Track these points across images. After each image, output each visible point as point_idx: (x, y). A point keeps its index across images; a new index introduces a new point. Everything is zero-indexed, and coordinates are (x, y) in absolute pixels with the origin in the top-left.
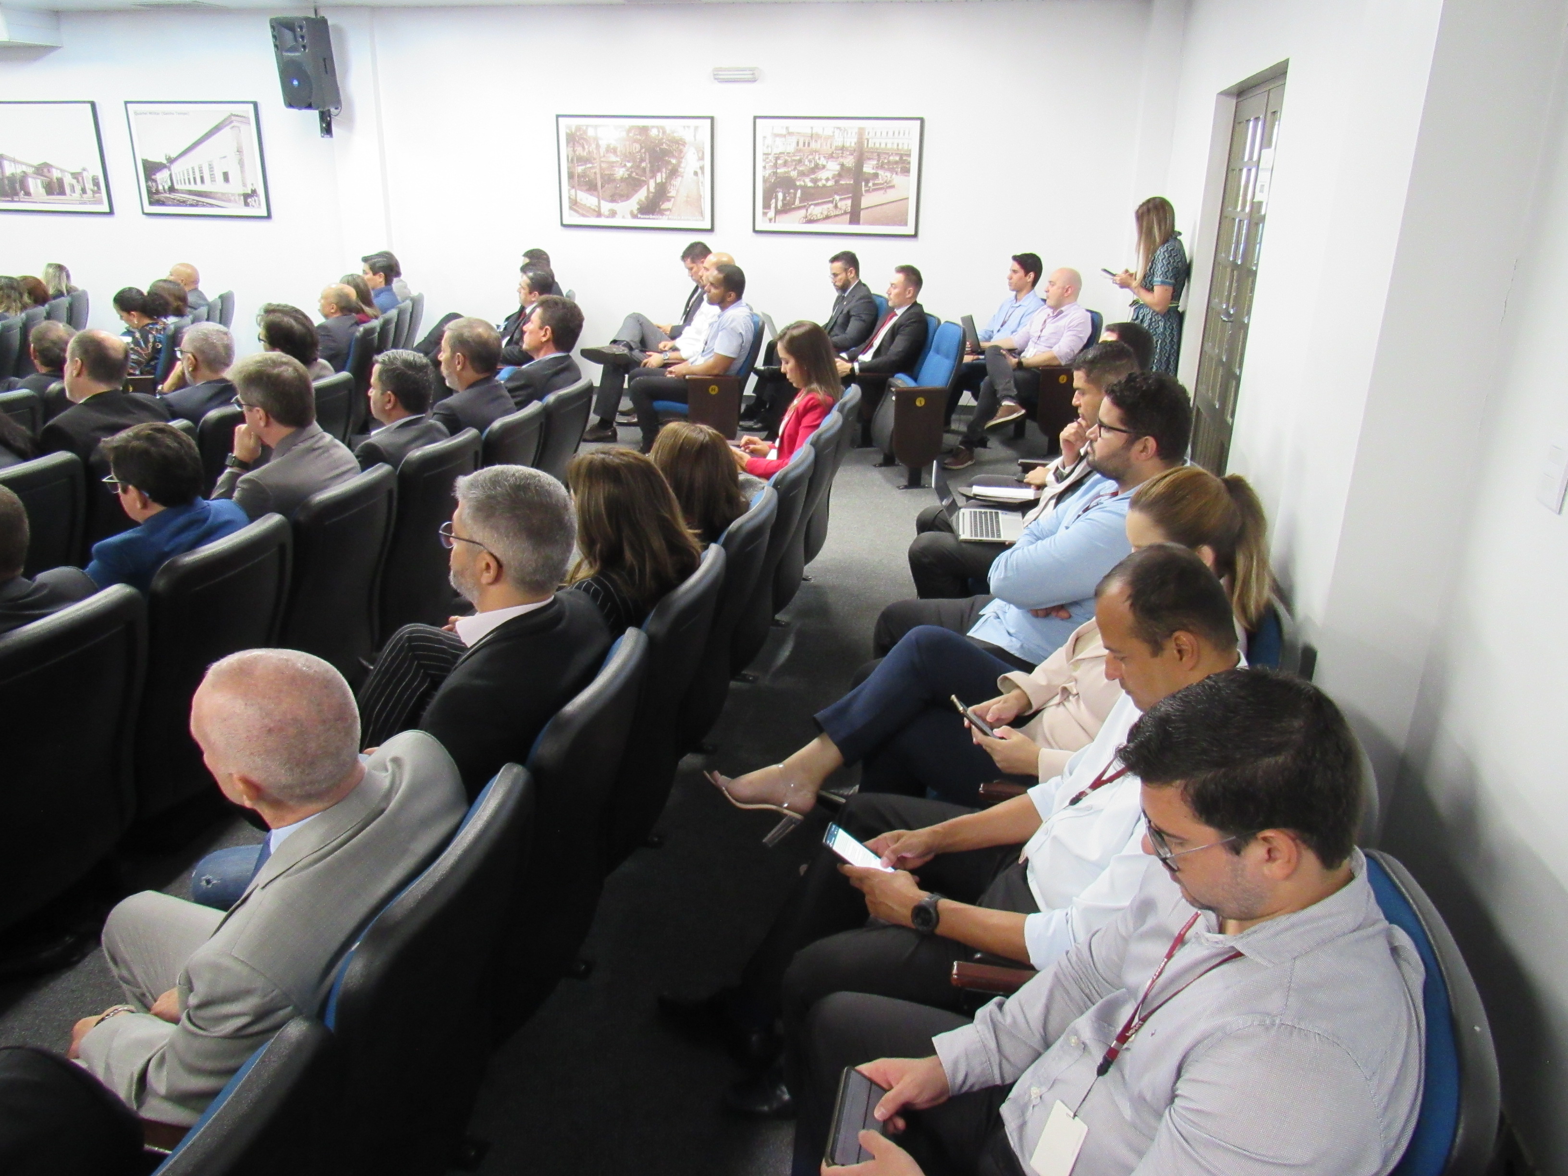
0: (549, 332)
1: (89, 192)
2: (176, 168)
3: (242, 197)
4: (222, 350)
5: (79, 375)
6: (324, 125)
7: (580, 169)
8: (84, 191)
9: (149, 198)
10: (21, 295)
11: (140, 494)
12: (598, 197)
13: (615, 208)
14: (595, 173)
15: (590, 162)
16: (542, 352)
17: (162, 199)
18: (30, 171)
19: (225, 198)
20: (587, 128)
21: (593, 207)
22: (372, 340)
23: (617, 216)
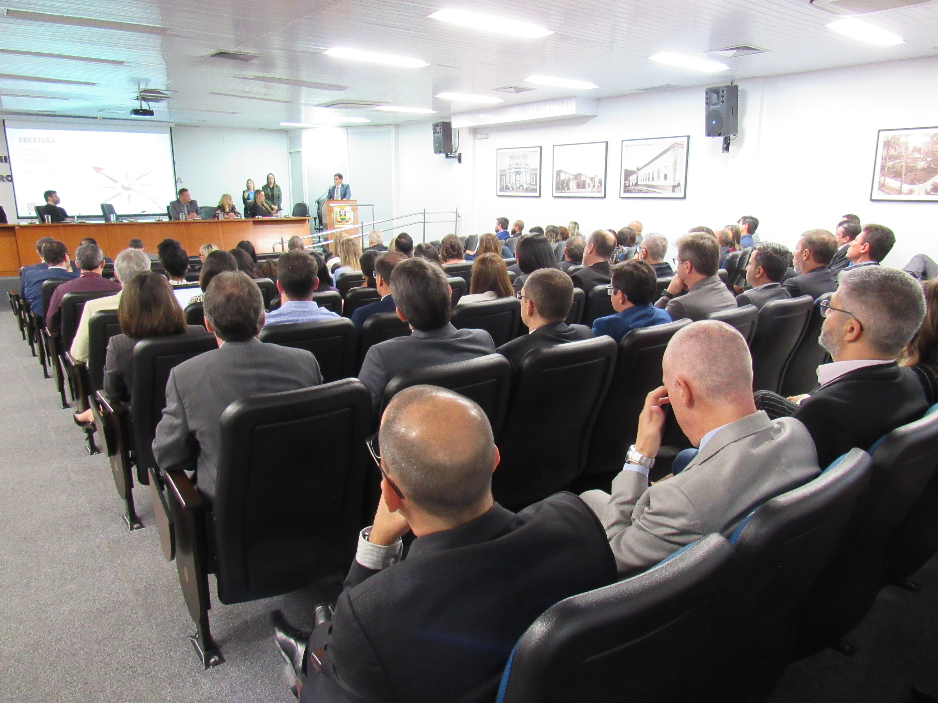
0: (867, 248)
1: (596, 187)
2: (640, 173)
3: (672, 188)
4: (661, 248)
5: (591, 253)
6: (725, 146)
7: (890, 164)
8: (594, 186)
9: (624, 189)
10: (557, 235)
11: (623, 295)
12: (901, 181)
13: (913, 189)
14: (902, 166)
15: (899, 158)
16: (859, 260)
17: (630, 189)
18: (572, 177)
19: (663, 188)
20: (900, 137)
21: (896, 188)
22: (735, 262)
23: (913, 194)
